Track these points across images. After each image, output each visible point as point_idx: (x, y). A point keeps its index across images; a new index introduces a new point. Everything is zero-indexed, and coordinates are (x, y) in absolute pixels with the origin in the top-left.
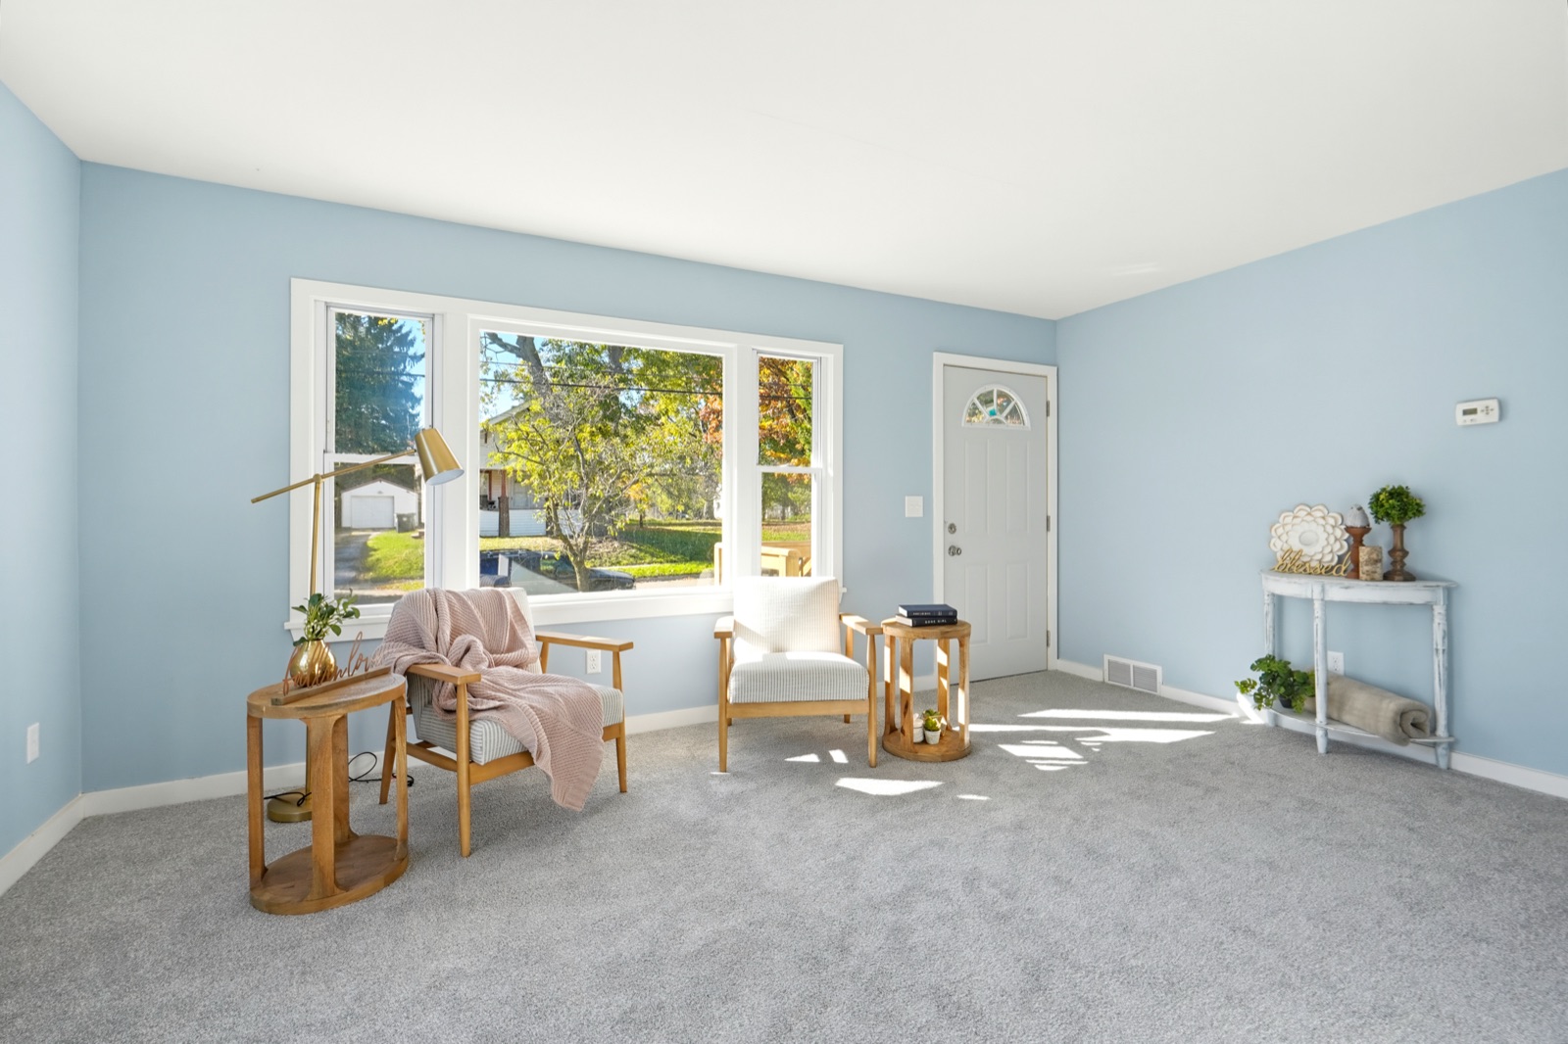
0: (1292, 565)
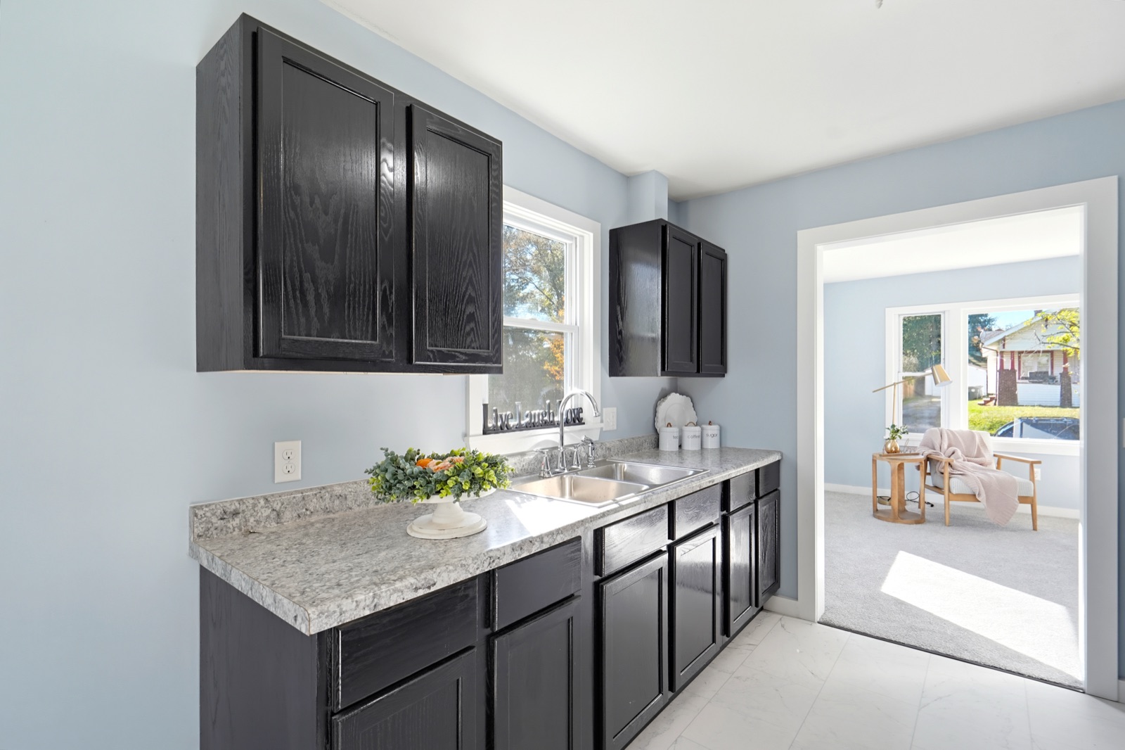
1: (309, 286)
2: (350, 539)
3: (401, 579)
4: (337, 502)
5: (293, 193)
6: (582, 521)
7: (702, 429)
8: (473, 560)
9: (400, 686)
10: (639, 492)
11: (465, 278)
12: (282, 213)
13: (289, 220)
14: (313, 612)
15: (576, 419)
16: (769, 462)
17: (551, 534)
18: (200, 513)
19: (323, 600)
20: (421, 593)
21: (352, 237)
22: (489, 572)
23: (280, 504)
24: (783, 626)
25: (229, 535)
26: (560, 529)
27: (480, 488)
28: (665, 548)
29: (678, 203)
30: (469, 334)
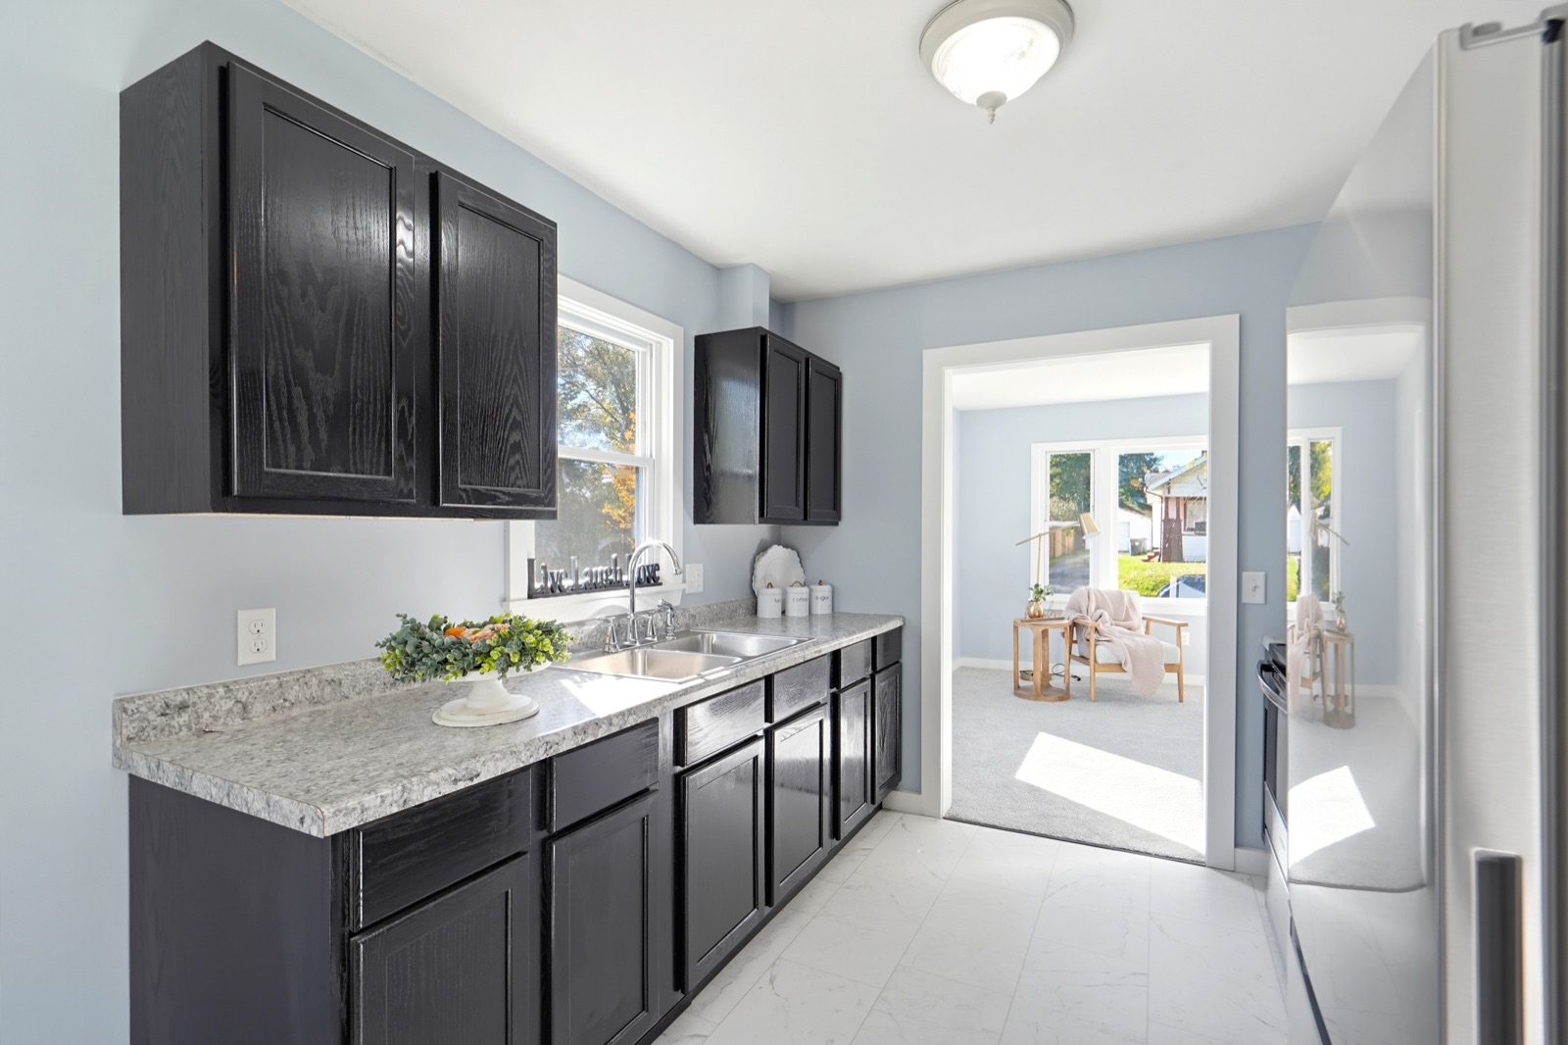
1: (301, 405)
2: (355, 732)
3: (436, 769)
4: (328, 689)
5: (278, 281)
6: (660, 699)
7: (811, 591)
8: (525, 746)
9: (435, 900)
10: (729, 665)
11: (508, 398)
12: (264, 309)
13: (272, 317)
14: (327, 810)
15: (650, 578)
16: (889, 629)
17: (622, 714)
18: (130, 707)
19: (338, 797)
20: (461, 786)
21: (357, 342)
22: (544, 761)
23: (247, 694)
24: (903, 825)
25: (173, 737)
26: (632, 709)
27: (532, 661)
28: (761, 733)
29: (783, 305)
30: (513, 469)
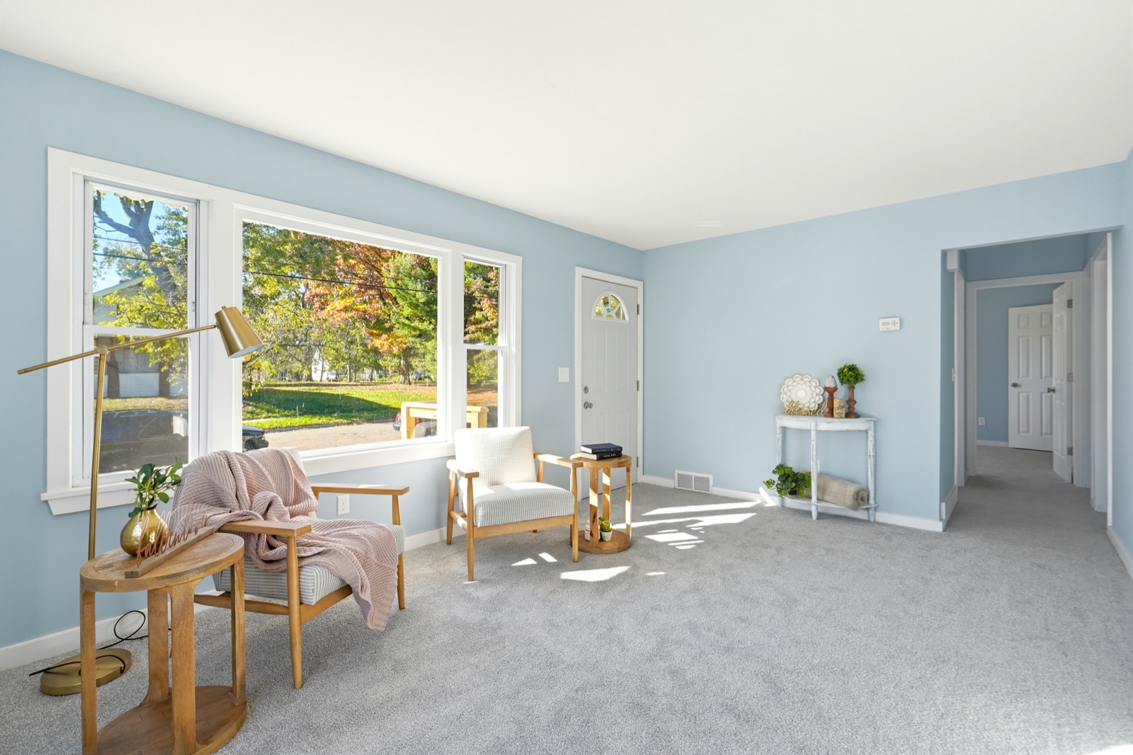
0: (794, 410)
